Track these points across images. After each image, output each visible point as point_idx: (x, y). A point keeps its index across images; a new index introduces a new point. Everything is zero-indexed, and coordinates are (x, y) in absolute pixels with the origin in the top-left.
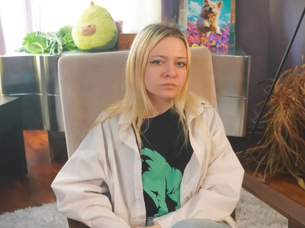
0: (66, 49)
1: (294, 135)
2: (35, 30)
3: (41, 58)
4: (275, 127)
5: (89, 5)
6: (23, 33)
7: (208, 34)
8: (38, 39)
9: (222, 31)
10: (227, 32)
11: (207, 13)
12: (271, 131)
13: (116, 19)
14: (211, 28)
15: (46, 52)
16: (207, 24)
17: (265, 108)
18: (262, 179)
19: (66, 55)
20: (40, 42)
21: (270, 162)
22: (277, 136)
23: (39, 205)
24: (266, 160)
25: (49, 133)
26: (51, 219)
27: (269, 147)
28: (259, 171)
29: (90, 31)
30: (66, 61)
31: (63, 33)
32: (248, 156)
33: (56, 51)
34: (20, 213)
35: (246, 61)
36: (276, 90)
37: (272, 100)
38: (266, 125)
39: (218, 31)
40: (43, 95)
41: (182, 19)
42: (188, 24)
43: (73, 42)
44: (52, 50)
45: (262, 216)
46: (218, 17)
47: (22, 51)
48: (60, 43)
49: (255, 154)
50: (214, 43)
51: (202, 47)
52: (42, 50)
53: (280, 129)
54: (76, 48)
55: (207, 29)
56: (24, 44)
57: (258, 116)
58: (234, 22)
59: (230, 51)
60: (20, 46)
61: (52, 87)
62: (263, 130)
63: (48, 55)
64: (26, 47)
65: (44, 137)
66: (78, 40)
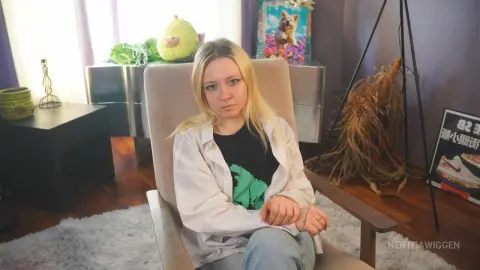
0: (151, 60)
1: (367, 142)
2: (122, 42)
3: (128, 69)
4: (348, 134)
5: (173, 19)
6: (111, 45)
7: (286, 46)
8: (125, 51)
9: (298, 43)
10: (303, 44)
11: (285, 26)
12: (345, 137)
13: (198, 32)
14: (288, 40)
15: (133, 62)
16: (284, 36)
17: (339, 117)
18: (336, 183)
19: (152, 65)
20: (127, 53)
21: (344, 167)
22: (351, 142)
23: (126, 208)
24: (340, 164)
25: (136, 140)
26: (137, 221)
27: (343, 152)
28: (333, 175)
29: (174, 43)
30: (152, 71)
31: (149, 45)
32: (324, 162)
33: (142, 62)
34: (107, 215)
35: (321, 71)
36: (350, 99)
37: (346, 108)
38: (340, 131)
39: (295, 43)
40: (129, 104)
41: (261, 32)
42: (267, 37)
43: (157, 54)
44: (138, 61)
45: (336, 218)
46: (295, 29)
47: (110, 61)
48: (145, 54)
49: (330, 159)
50: (291, 54)
51: (280, 58)
52: (129, 60)
53: (353, 136)
54: (161, 59)
55: (285, 41)
56: (112, 55)
57: (332, 123)
58: (310, 35)
59: (306, 62)
60: (108, 57)
61: (138, 96)
62: (337, 137)
63: (135, 66)
64: (114, 57)
65: (131, 143)
66: (163, 51)
